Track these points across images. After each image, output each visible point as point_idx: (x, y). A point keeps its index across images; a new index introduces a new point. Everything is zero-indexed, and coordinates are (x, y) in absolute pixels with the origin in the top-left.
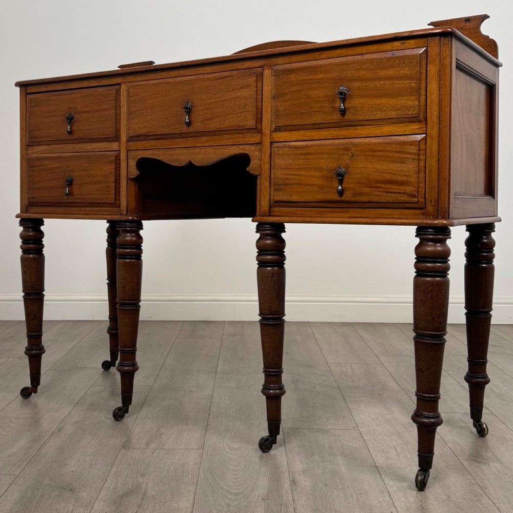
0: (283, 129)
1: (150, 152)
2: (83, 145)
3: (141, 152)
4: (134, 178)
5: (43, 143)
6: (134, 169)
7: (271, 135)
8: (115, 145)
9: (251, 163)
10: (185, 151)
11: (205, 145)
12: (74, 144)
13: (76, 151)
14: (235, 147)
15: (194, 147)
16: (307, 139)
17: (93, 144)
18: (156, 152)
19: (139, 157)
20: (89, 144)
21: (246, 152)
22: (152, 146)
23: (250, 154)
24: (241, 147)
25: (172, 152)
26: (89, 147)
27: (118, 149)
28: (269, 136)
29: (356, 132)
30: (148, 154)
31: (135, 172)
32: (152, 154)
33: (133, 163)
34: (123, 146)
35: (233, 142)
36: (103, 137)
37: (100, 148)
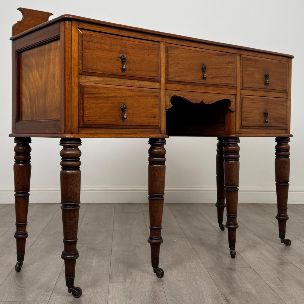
0: (244, 89)
1: (179, 92)
2: (133, 81)
3: (174, 92)
4: (170, 109)
5: (96, 74)
6: (169, 103)
7: (240, 91)
8: (157, 85)
9: (231, 105)
10: (199, 94)
11: (210, 92)
12: (125, 80)
13: (127, 85)
14: (224, 95)
15: (205, 92)
16: (253, 95)
17: (140, 82)
18: (183, 93)
19: (173, 95)
20: (137, 81)
21: (229, 99)
22: (181, 89)
23: (231, 100)
24: (227, 95)
25: (192, 94)
26: (137, 83)
27: (159, 88)
28: (239, 91)
29: (269, 94)
30: (178, 94)
31: (170, 106)
32: (180, 94)
33: (169, 99)
34: (163, 86)
35: (224, 92)
36: (149, 77)
37: (146, 86)
